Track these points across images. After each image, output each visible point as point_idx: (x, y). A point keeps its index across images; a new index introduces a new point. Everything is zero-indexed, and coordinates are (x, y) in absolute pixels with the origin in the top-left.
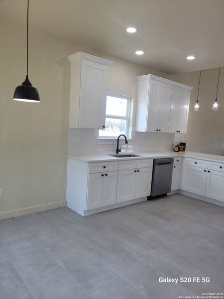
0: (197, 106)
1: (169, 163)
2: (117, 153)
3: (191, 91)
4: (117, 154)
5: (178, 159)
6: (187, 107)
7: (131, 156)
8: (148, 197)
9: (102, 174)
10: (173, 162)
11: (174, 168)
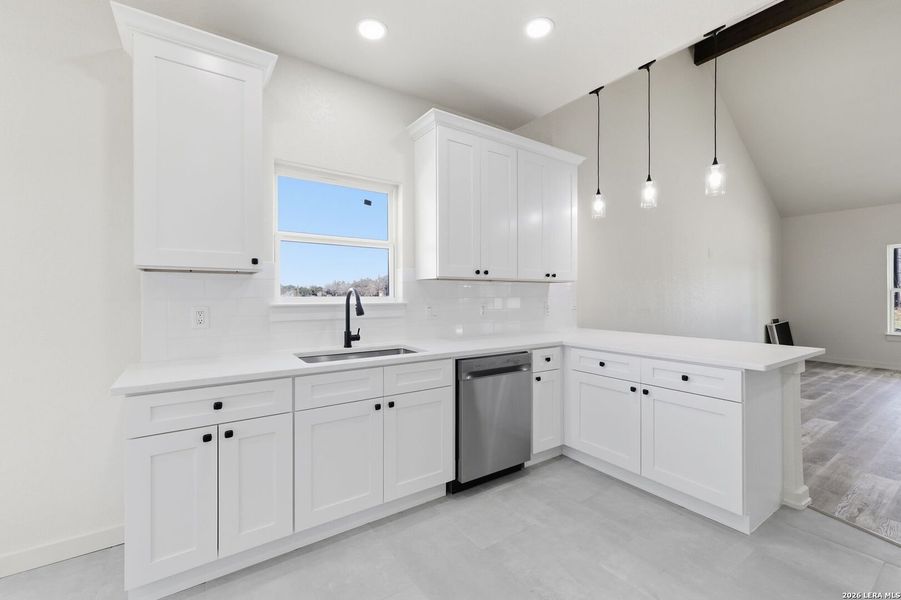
0: (599, 205)
1: (516, 369)
2: (348, 345)
3: (580, 168)
4: (348, 350)
5: (548, 353)
6: (572, 211)
7: (397, 351)
8: (448, 484)
9: (206, 431)
10: (529, 365)
11: (535, 383)
